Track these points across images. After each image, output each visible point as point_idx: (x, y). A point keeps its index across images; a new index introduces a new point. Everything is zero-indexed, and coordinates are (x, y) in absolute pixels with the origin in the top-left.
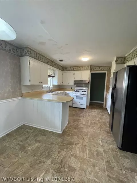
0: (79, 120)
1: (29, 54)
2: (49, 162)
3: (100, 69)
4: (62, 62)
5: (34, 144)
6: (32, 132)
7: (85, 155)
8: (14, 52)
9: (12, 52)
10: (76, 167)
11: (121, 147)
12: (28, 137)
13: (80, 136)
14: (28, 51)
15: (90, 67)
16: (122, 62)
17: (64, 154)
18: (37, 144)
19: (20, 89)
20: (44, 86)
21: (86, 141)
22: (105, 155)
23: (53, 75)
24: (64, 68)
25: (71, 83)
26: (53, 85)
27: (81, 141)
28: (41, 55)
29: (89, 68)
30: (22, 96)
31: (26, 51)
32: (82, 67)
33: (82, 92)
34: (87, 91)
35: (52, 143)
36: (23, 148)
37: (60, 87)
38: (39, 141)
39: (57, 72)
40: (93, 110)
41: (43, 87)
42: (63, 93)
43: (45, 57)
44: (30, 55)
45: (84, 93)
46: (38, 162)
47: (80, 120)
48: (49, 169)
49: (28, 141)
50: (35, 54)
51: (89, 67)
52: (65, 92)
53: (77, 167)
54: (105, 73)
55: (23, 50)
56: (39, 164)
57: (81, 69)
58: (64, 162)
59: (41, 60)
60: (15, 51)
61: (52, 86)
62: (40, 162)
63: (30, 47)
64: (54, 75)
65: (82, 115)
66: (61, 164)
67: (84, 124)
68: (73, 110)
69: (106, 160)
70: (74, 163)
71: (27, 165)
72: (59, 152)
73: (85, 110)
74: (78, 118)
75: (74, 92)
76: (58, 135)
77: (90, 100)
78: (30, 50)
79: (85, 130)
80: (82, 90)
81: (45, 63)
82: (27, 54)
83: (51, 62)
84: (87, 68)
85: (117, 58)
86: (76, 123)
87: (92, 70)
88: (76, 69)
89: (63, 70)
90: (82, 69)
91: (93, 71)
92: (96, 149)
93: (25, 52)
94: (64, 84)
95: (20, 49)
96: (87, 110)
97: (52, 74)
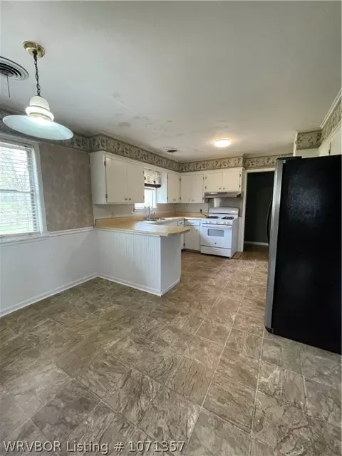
0: (205, 277)
1: (103, 146)
2: (129, 330)
3: (270, 162)
4: (174, 154)
5: (111, 306)
6: (110, 290)
7: (193, 330)
8: (79, 145)
9: (75, 145)
10: (170, 341)
11: (270, 327)
12: (103, 295)
13: (196, 303)
14: (103, 141)
15: (242, 159)
16: (312, 143)
17: (156, 323)
18: (115, 306)
19: (91, 212)
20: (138, 206)
21: (205, 312)
22: (232, 335)
23: (157, 183)
24: (182, 167)
25: (199, 199)
26: (159, 205)
27: (194, 311)
28: (129, 144)
29: (241, 162)
30: (95, 224)
31: (98, 140)
32: (224, 160)
33: (224, 218)
34: (236, 217)
35: (140, 308)
36: (92, 308)
37: (175, 209)
38: (119, 303)
39: (165, 176)
40: (247, 262)
41: (134, 209)
42: (178, 221)
43: (137, 147)
44: (105, 148)
45: (227, 221)
46: (112, 327)
47: (209, 277)
48: (126, 337)
49: (102, 300)
50: (116, 144)
51: (239, 159)
52: (185, 220)
53: (172, 343)
54: (273, 173)
55: (94, 140)
56: (113, 329)
57: (221, 165)
58: (152, 333)
59: (129, 155)
60: (81, 144)
61: (155, 207)
62: (116, 328)
63: (105, 133)
64: (160, 182)
65: (217, 269)
66: (147, 335)
67: (214, 286)
68: (200, 260)
69: (229, 342)
70: (169, 337)
71: (96, 328)
72: (148, 321)
73: (227, 260)
74: (204, 274)
75: (205, 220)
76: (155, 298)
77: (246, 239)
78: (105, 139)
79: (211, 296)
80: (224, 216)
81: (137, 159)
82: (101, 147)
83: (149, 155)
84: (237, 162)
85: (299, 134)
86: (197, 282)
87: (251, 166)
88: (210, 166)
89: (181, 171)
90: (223, 166)
91: (251, 168)
92: (218, 325)
93: (96, 144)
94: (184, 201)
95: (89, 137)
96: (233, 260)
97: (154, 182)
